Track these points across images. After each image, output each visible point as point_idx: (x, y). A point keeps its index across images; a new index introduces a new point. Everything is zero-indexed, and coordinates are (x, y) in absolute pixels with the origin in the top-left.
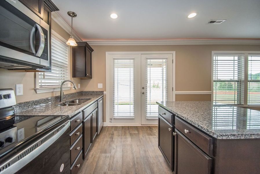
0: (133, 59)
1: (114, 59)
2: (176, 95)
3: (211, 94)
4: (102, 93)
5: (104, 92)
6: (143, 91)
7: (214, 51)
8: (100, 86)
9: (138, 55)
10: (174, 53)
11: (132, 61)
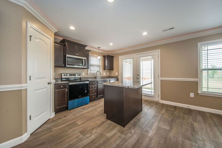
0: (133, 58)
1: (123, 60)
2: (161, 80)
3: (198, 82)
4: (117, 77)
5: (118, 77)
6: (138, 77)
7: (201, 43)
8: (117, 74)
9: (134, 55)
10: (159, 50)
11: (132, 59)
